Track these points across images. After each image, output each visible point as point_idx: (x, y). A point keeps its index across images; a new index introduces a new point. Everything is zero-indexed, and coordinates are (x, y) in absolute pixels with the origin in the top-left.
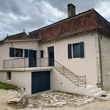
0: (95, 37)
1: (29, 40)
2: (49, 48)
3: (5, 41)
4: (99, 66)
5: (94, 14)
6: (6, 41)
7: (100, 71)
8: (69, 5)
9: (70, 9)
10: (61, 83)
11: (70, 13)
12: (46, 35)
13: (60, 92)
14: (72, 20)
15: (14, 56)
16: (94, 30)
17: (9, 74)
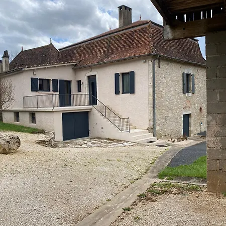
0: (149, 65)
1: (59, 65)
2: (89, 77)
3: (24, 69)
4: (152, 105)
5: (151, 30)
6: (26, 69)
7: (152, 112)
8: (120, 8)
9: (122, 14)
10: (102, 128)
11: (122, 21)
12: (86, 55)
13: (100, 138)
14: (123, 35)
15: (37, 91)
16: (148, 55)
17: (33, 115)
